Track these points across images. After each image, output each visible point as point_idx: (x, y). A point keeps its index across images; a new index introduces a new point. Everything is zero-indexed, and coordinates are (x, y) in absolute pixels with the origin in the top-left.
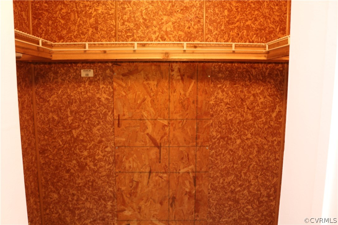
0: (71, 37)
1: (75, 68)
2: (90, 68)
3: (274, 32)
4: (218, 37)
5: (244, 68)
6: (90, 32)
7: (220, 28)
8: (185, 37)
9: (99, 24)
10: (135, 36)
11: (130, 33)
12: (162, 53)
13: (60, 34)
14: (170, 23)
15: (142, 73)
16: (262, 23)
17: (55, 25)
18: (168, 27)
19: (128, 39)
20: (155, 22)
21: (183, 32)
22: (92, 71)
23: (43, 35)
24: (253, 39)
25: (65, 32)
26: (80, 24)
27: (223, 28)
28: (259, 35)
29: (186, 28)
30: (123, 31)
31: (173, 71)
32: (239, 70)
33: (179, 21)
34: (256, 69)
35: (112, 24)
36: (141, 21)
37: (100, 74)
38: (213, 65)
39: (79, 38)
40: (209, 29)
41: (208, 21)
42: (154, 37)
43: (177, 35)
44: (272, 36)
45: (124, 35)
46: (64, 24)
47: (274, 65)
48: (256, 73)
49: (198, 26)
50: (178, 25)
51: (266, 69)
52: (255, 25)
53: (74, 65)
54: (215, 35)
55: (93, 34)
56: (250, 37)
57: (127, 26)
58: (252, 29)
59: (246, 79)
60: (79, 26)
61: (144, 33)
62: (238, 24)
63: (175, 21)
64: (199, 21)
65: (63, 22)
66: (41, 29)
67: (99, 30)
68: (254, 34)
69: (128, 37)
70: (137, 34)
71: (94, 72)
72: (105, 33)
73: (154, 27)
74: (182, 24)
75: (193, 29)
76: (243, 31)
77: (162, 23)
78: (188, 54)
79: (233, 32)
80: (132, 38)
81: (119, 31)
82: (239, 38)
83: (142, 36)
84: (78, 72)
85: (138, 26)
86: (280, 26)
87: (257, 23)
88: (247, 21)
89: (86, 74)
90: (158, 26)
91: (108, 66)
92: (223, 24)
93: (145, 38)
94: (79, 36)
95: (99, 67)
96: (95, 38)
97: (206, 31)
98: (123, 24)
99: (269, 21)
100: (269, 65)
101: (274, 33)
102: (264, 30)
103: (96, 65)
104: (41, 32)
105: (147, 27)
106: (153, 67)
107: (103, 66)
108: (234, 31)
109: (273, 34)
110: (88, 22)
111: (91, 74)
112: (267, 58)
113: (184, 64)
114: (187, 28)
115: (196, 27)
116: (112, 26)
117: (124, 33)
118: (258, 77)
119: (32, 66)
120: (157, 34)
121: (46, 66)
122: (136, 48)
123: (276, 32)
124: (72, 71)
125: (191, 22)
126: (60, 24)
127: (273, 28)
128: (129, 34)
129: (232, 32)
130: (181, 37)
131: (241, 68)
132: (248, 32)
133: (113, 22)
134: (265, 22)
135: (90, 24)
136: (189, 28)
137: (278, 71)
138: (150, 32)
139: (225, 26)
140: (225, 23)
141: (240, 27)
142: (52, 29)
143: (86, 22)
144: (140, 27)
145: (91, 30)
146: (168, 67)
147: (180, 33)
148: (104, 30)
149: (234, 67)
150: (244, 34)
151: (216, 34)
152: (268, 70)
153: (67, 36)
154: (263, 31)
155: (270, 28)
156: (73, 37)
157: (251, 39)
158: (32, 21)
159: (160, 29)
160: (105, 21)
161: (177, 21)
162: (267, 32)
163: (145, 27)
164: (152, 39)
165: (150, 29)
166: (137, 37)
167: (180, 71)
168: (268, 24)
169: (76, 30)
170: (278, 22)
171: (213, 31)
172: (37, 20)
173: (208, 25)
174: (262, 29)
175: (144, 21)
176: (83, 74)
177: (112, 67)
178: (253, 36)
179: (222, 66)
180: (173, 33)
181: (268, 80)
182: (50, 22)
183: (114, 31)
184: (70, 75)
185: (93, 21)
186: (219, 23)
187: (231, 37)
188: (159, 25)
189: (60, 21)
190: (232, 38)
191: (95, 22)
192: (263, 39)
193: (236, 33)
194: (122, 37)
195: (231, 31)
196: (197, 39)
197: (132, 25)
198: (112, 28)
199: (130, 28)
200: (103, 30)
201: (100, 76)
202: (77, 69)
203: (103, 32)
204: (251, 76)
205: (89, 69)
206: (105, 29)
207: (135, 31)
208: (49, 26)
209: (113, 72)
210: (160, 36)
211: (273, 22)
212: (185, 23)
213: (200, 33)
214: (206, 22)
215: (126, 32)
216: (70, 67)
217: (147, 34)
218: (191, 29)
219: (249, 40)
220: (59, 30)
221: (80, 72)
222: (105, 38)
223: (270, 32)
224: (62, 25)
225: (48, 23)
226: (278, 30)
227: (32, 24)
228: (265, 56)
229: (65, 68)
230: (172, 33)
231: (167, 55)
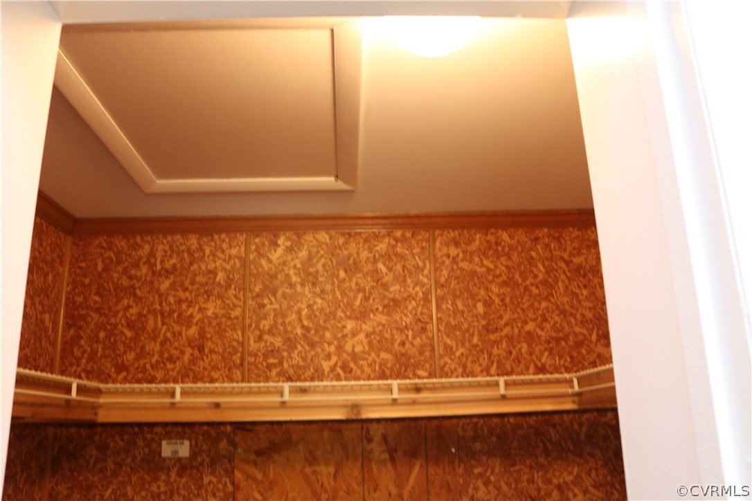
0: (144, 368)
1: (149, 436)
2: (182, 437)
3: (586, 342)
4: (466, 362)
5: (530, 427)
6: (187, 357)
7: (470, 341)
8: (394, 365)
9: (207, 339)
10: (286, 365)
11: (274, 358)
12: (345, 406)
13: (120, 361)
14: (362, 336)
15: (301, 447)
16: (558, 325)
17: (112, 340)
18: (358, 344)
19: (270, 371)
20: (328, 335)
21: (388, 352)
22: (187, 443)
23: (84, 361)
24: (543, 361)
25: (131, 356)
26: (167, 339)
27: (475, 340)
28: (555, 352)
29: (396, 345)
30: (259, 354)
31: (370, 440)
32: (518, 432)
33: (380, 331)
34: (558, 427)
35: (234, 340)
36: (299, 331)
37: (204, 451)
38: (461, 424)
39: (162, 368)
40: (445, 345)
41: (442, 329)
42: (326, 366)
43: (377, 360)
44: (584, 351)
45: (262, 364)
46: (131, 338)
47: (596, 414)
48: (557, 436)
49: (421, 339)
50: (378, 338)
51: (581, 425)
52: (545, 330)
53: (146, 429)
54: (459, 357)
55: (193, 361)
56: (537, 356)
57: (269, 343)
58: (540, 340)
59: (538, 452)
60: (162, 344)
61: (304, 359)
62: (507, 330)
63: (371, 330)
64: (424, 329)
65: (129, 334)
66: (79, 348)
67: (206, 351)
68: (545, 351)
69: (269, 367)
70: (290, 360)
71: (191, 445)
72: (220, 358)
73: (326, 345)
74: (388, 336)
75: (411, 347)
76: (519, 346)
77: (345, 336)
78: (402, 407)
79: (498, 348)
80: (278, 370)
81: (250, 355)
82: (514, 361)
83: (301, 363)
84: (154, 445)
85: (291, 343)
86: (598, 329)
87: (548, 326)
88: (526, 323)
89: (172, 452)
90: (335, 343)
91: (225, 433)
92: (476, 332)
93: (307, 370)
94: (162, 365)
95: (203, 435)
96: (197, 369)
97: (439, 349)
98: (260, 338)
99: (573, 321)
100: (586, 416)
101: (588, 346)
102: (564, 340)
103: (196, 430)
104: (80, 355)
105: (312, 345)
106: (326, 434)
107: (213, 433)
108: (500, 347)
109: (585, 347)
110: (184, 336)
111: (184, 450)
112: (578, 405)
113: (396, 426)
114: (399, 345)
115: (418, 341)
116: (235, 344)
117: (261, 360)
118: (563, 444)
119: (51, 430)
120: (334, 359)
121: (83, 431)
122: (287, 397)
123: (591, 342)
124: (141, 443)
125: (406, 332)
126: (123, 338)
127: (584, 335)
128: (271, 361)
129: (496, 348)
130: (385, 365)
131: (523, 427)
132: (530, 346)
133: (239, 335)
134: (565, 324)
135: (188, 339)
136: (403, 344)
137: (608, 429)
138: (317, 355)
139: (480, 336)
140: (479, 331)
141: (512, 337)
142: (103, 349)
143: (180, 333)
144: (296, 345)
145: (188, 351)
146: (360, 432)
147: (384, 355)
148: (218, 352)
149: (509, 426)
150: (524, 351)
151: (462, 354)
152: (584, 429)
153: (136, 365)
154: (563, 343)
155: (576, 335)
156: (148, 366)
157: (540, 361)
158: (63, 332)
159: (340, 348)
160: (221, 332)
161: (377, 330)
162: (571, 343)
163: (308, 345)
164: (323, 370)
165: (319, 350)
166: (289, 366)
167: (386, 442)
168: (572, 327)
169: (157, 352)
170: (591, 321)
171: (454, 349)
172: (75, 331)
173: (445, 337)
174: (561, 339)
175: (304, 332)
176: (167, 450)
177: (232, 436)
178: (542, 354)
179: (480, 425)
180: (368, 357)
181: (587, 449)
182: (102, 335)
183: (239, 355)
184: (137, 453)
185: (195, 334)
186: (467, 330)
187: (495, 360)
188: (338, 339)
189: (122, 333)
190: (498, 362)
191: (199, 334)
192: (566, 360)
193: (504, 350)
194: (257, 367)
195: (493, 347)
196: (420, 367)
197: (278, 342)
198: (234, 347)
199: (274, 346)
200: (216, 353)
201: (204, 455)
202: (153, 439)
203: (214, 357)
204: (549, 445)
205: (179, 439)
206: (221, 351)
207: (285, 354)
208: (98, 341)
209: (235, 446)
210: (339, 364)
211: (582, 322)
212: (392, 335)
213: (427, 354)
214: (439, 330)
215: (266, 356)
216: (136, 434)
217: (312, 360)
218: (407, 346)
219: (534, 362)
220: (119, 350)
221: (160, 445)
222: (218, 369)
223: (579, 344)
224: (128, 341)
225: (97, 336)
226: (594, 337)
227: (63, 337)
228: (574, 402)
229: (126, 437)
230: (365, 356)
231: (355, 411)
